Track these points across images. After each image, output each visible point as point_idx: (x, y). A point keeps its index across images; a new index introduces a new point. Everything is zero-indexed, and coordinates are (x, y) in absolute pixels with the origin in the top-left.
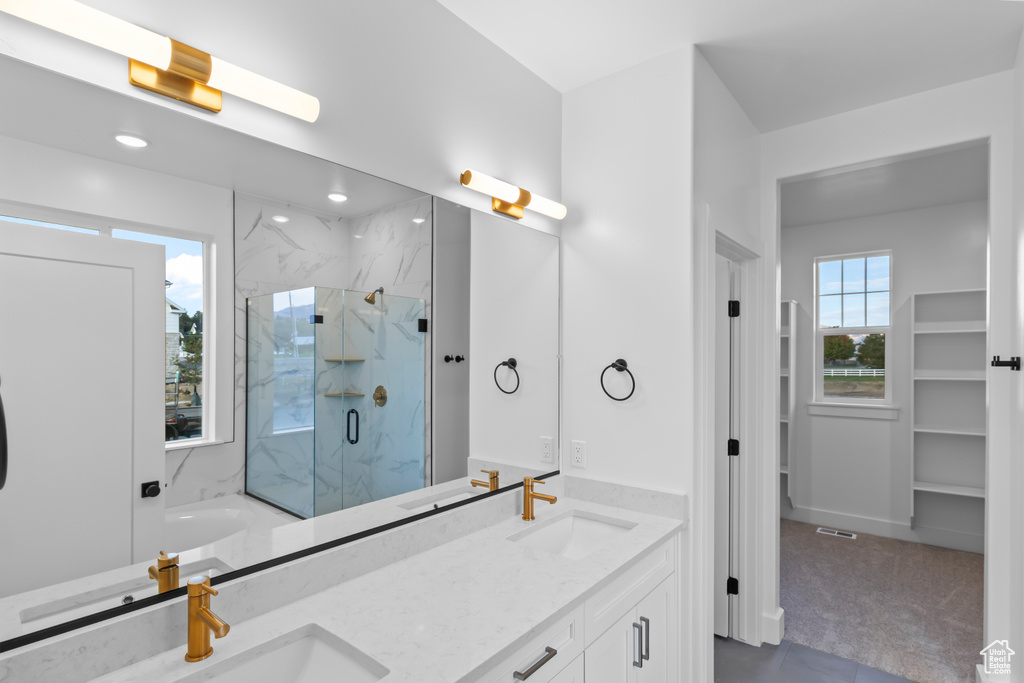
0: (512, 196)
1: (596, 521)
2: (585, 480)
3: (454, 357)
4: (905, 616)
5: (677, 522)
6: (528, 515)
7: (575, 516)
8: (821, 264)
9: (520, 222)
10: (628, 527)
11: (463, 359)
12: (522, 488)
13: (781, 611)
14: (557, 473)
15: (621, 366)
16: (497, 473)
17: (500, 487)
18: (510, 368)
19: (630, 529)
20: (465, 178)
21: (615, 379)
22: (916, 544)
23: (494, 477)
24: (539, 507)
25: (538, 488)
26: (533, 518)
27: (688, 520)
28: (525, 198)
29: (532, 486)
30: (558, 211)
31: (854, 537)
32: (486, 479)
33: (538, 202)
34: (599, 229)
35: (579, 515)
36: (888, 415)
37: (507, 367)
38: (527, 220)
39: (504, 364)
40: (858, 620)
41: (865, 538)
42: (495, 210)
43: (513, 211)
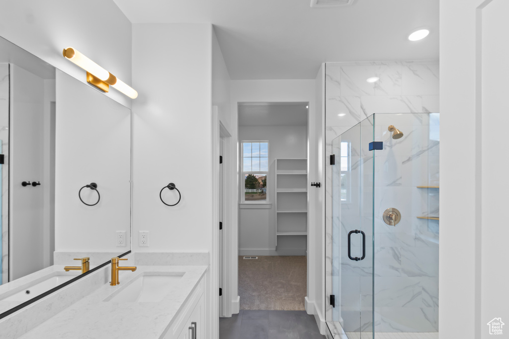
0: (104, 76)
1: (159, 275)
2: (149, 253)
3: (31, 183)
4: (279, 286)
5: (205, 267)
6: (114, 282)
7: (144, 276)
8: (244, 144)
9: (106, 94)
10: (181, 275)
11: (39, 184)
12: (110, 265)
13: (239, 297)
14: (130, 252)
15: (172, 187)
16: (89, 259)
17: (90, 269)
18: (92, 189)
19: (182, 276)
20: (68, 53)
21: (169, 195)
22: (277, 256)
23: (86, 262)
24: (122, 275)
25: (122, 264)
26: (118, 283)
27: (210, 265)
28: (112, 80)
29: (118, 263)
30: (132, 94)
31: (257, 258)
32: (79, 264)
33: (120, 85)
34: (155, 110)
35: (147, 275)
36: (268, 207)
37: (89, 188)
38: (110, 94)
39: (88, 186)
40: (265, 292)
41: (261, 257)
42: (89, 83)
43: (101, 85)
